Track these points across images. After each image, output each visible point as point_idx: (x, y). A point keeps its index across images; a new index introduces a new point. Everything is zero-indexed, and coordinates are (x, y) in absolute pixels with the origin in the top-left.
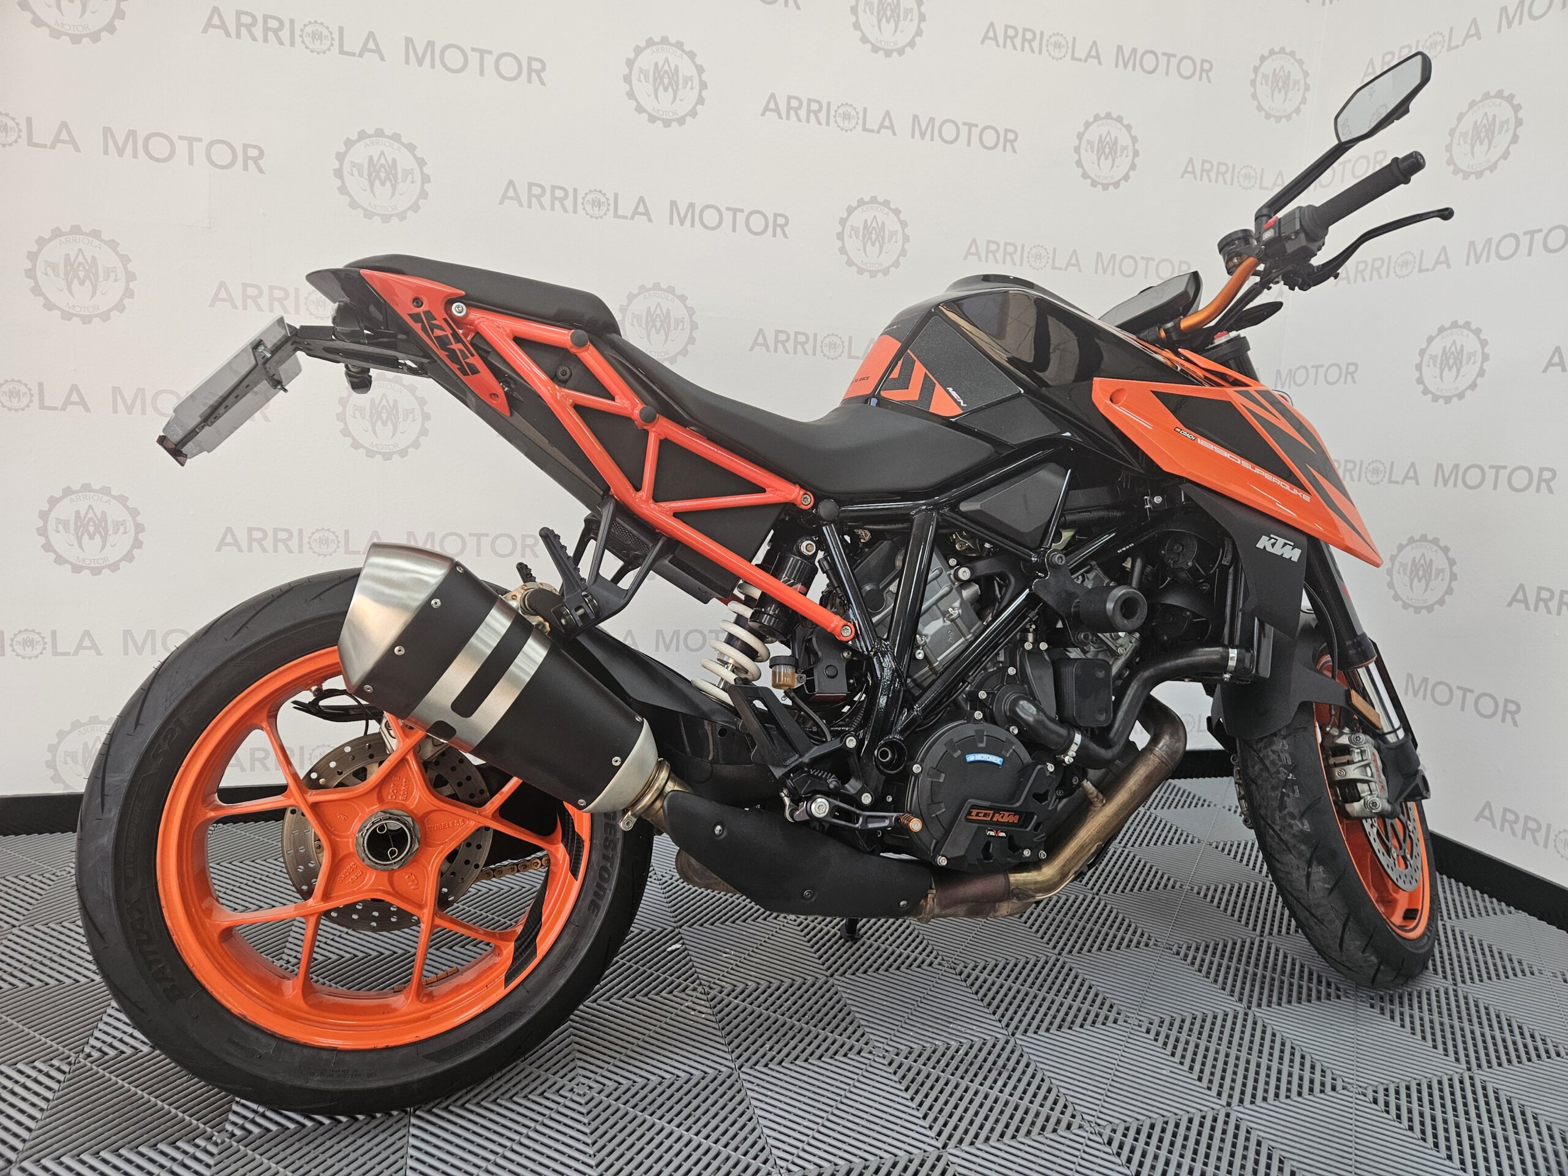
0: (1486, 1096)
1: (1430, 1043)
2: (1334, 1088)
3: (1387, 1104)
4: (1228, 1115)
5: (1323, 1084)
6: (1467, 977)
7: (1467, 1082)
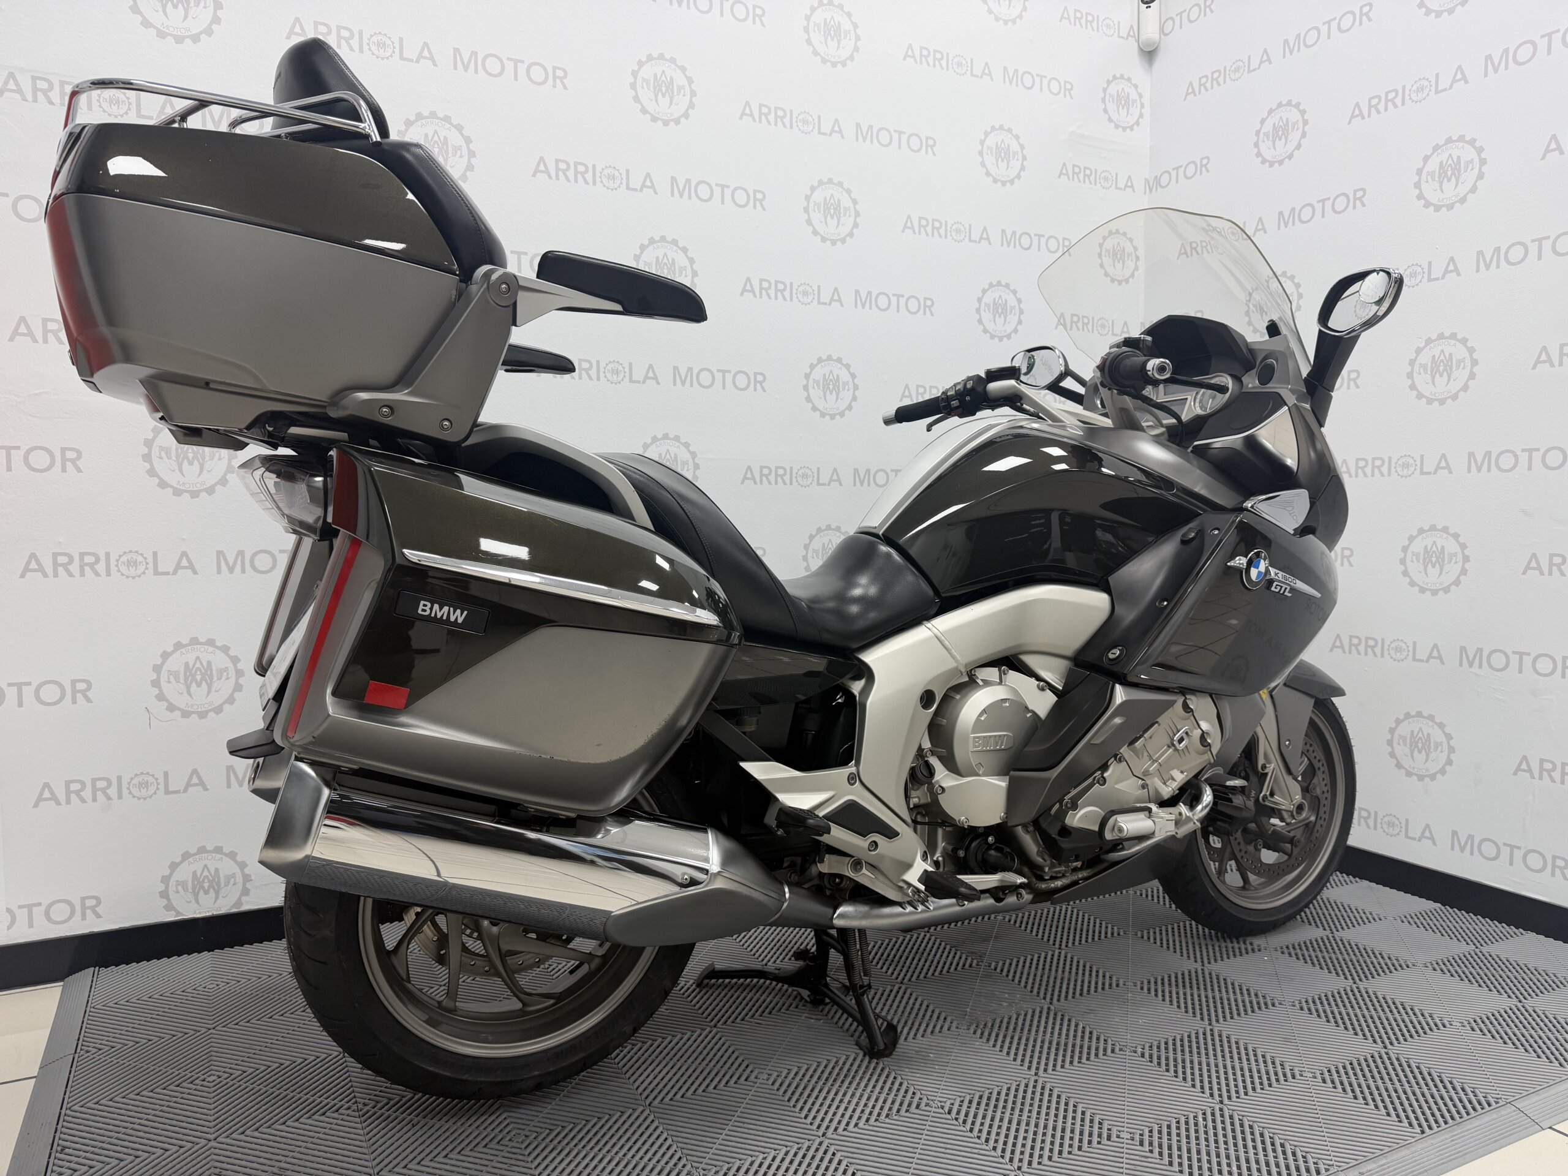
0: (1369, 997)
1: (1327, 971)
2: (1273, 1005)
3: (1309, 1010)
4: (1211, 1030)
5: (1266, 1004)
6: (1339, 927)
7: (1356, 991)
